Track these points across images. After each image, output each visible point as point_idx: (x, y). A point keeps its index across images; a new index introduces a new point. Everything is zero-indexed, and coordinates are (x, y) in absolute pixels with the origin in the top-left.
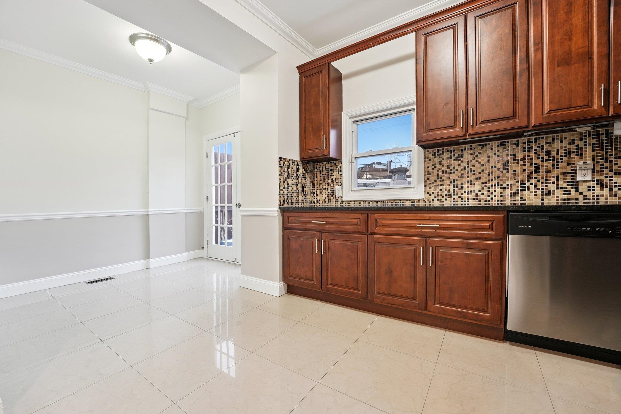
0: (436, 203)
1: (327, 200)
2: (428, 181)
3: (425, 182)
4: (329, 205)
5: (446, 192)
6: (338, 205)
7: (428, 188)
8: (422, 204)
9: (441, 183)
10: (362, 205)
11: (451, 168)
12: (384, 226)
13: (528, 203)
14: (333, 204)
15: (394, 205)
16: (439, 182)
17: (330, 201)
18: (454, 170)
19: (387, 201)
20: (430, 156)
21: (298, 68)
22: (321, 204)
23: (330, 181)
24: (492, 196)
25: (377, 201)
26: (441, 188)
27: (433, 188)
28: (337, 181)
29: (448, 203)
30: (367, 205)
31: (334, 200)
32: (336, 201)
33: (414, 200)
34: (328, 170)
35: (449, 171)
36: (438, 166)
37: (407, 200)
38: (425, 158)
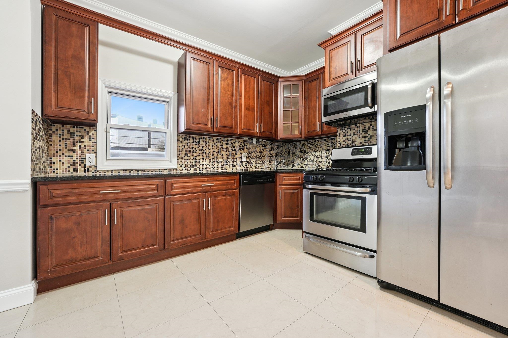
0: (185, 172)
1: (71, 169)
2: (180, 156)
3: (178, 156)
4: (75, 174)
5: (191, 164)
6: (90, 174)
7: (179, 161)
8: (175, 172)
9: (188, 158)
10: (122, 174)
11: (194, 149)
12: (178, 188)
13: (228, 171)
14: (81, 173)
15: (154, 173)
16: (186, 158)
17: (76, 170)
18: (195, 151)
19: (148, 170)
20: (181, 139)
22: (60, 174)
23: (77, 148)
24: (213, 167)
25: (138, 171)
26: (188, 161)
27: (183, 161)
28: (88, 148)
29: (192, 171)
30: (127, 173)
31: (83, 169)
32: (87, 170)
33: (170, 169)
34: (73, 135)
35: (192, 150)
36: (186, 147)
37: (165, 170)
38: (178, 140)
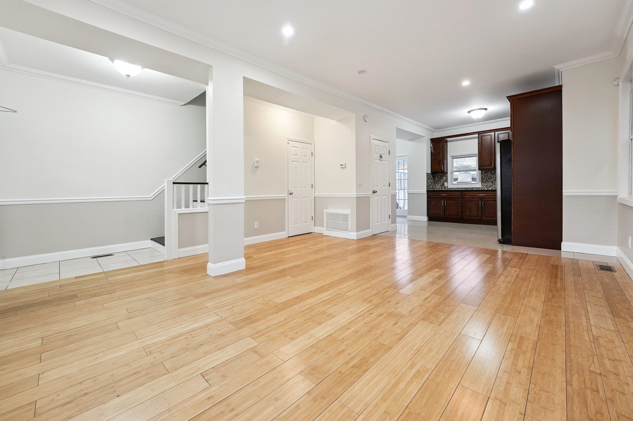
0: (486, 189)
1: (441, 188)
2: (483, 182)
3: (482, 182)
4: (442, 189)
5: (489, 185)
6: (446, 189)
7: (483, 184)
8: (480, 189)
9: (487, 182)
10: (456, 189)
11: (491, 177)
12: (468, 195)
14: (443, 189)
15: (470, 189)
16: (486, 182)
17: (442, 188)
18: (492, 178)
19: (467, 188)
20: (483, 173)
21: (430, 139)
22: (438, 189)
23: (442, 180)
25: (463, 188)
26: (487, 184)
27: (485, 184)
28: (445, 180)
29: (490, 189)
30: (458, 189)
31: (444, 188)
32: (445, 188)
33: (477, 187)
34: (441, 176)
35: (490, 178)
36: (486, 177)
37: (475, 188)
38: (481, 174)
